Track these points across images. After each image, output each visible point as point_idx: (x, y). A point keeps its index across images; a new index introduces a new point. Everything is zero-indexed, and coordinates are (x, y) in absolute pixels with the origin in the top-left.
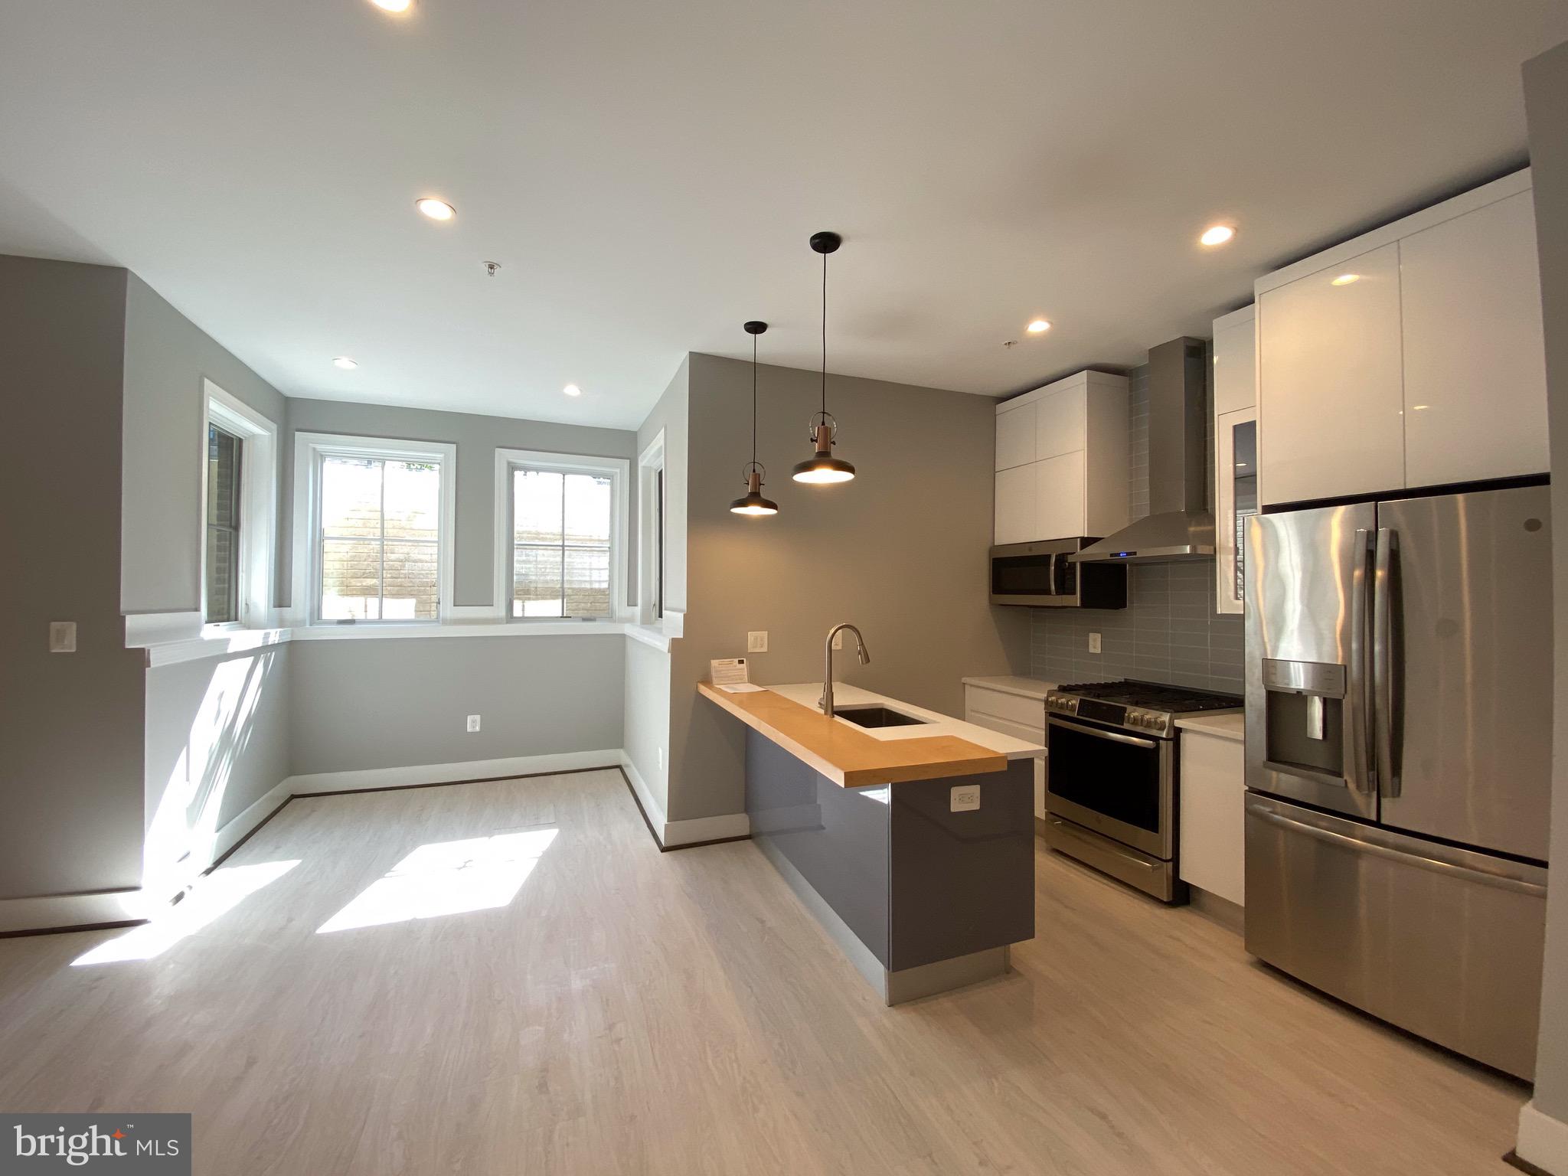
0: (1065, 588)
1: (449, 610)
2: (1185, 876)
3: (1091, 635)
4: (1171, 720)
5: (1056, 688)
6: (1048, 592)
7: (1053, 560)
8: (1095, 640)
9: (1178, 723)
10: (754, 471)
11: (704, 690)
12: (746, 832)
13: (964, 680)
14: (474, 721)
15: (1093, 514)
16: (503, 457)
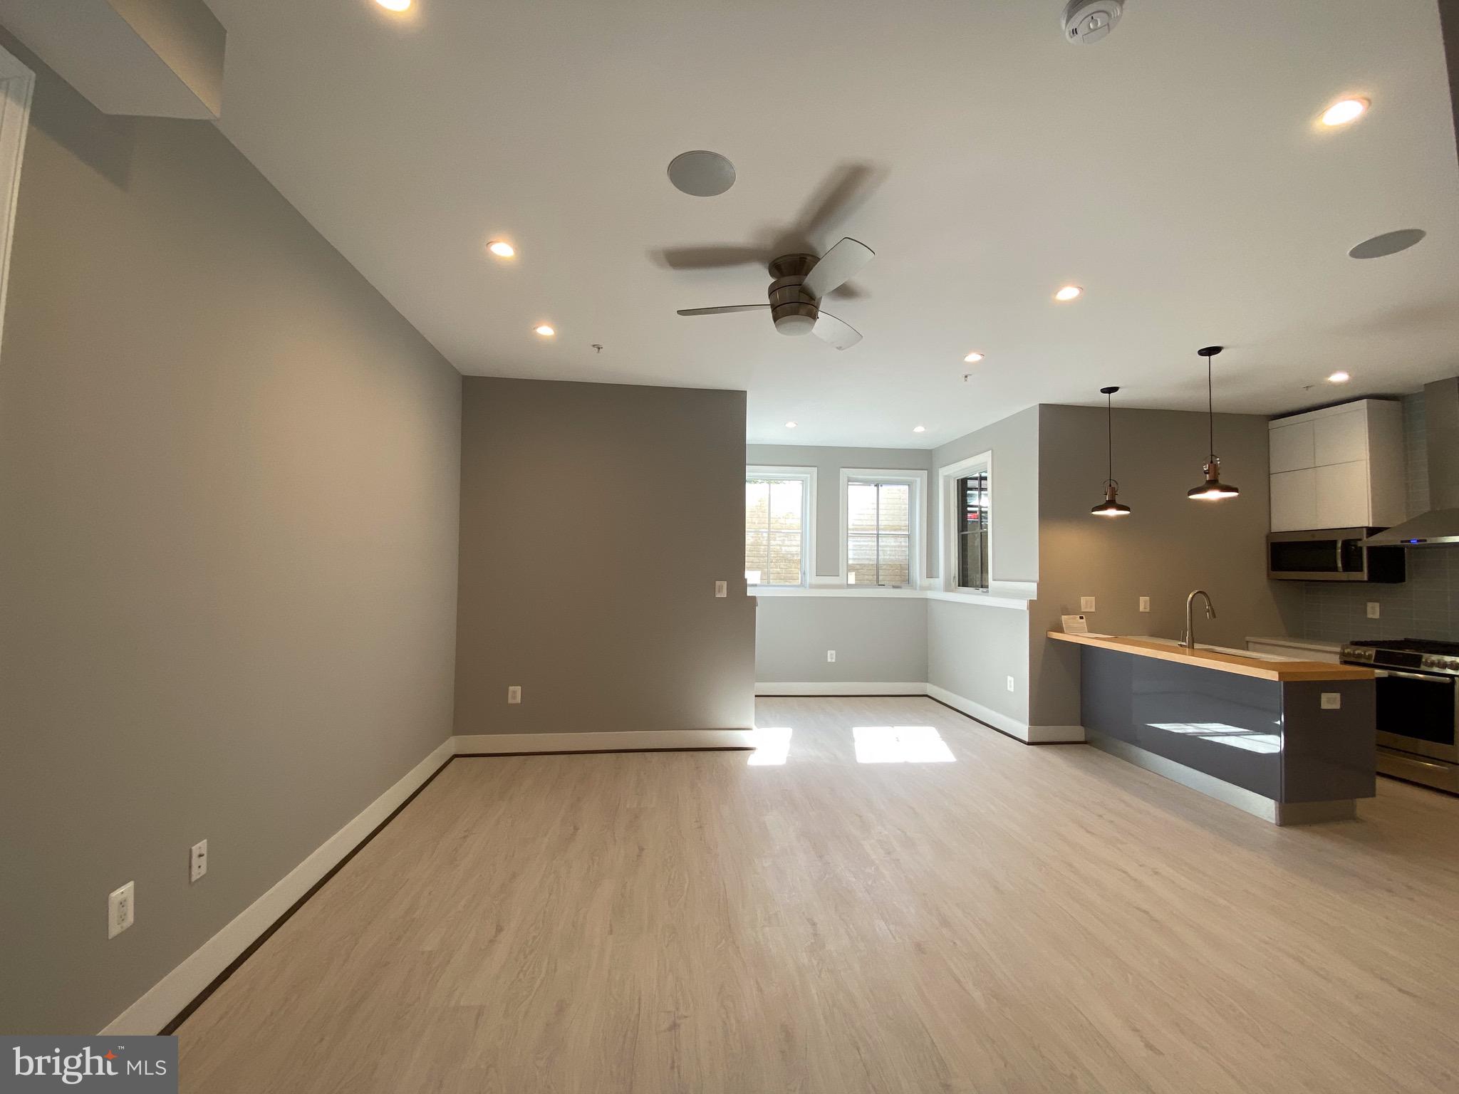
0: (1352, 566)
1: (812, 578)
3: (1369, 604)
5: (1348, 643)
6: (1335, 569)
7: (1339, 545)
8: (1373, 608)
10: (1110, 486)
11: (1056, 636)
12: (1082, 739)
13: (1248, 638)
14: (831, 654)
15: (1377, 510)
16: (845, 473)
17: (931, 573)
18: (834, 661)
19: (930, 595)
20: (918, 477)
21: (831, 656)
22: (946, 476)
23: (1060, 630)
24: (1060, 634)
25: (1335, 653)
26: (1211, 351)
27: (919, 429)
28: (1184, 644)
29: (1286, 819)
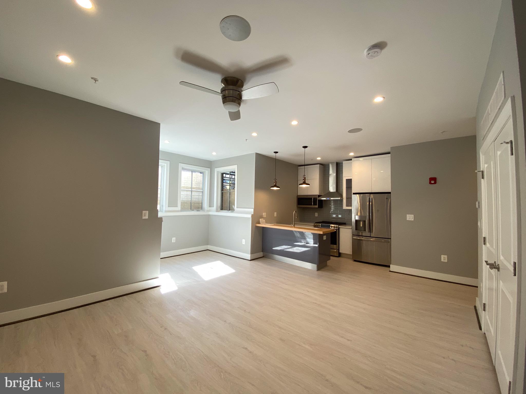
0: (315, 204)
2: (340, 251)
3: (316, 213)
4: (338, 226)
5: (315, 223)
6: (311, 205)
7: (313, 199)
8: (316, 214)
9: (339, 227)
10: (276, 180)
11: (258, 225)
12: (262, 256)
14: (174, 239)
15: (320, 191)
16: (181, 165)
17: (211, 205)
18: (175, 242)
19: (211, 213)
20: (207, 170)
21: (174, 240)
22: (217, 171)
23: (259, 223)
24: (260, 225)
25: (313, 225)
26: (305, 147)
27: (214, 154)
28: (292, 225)
29: (319, 269)
